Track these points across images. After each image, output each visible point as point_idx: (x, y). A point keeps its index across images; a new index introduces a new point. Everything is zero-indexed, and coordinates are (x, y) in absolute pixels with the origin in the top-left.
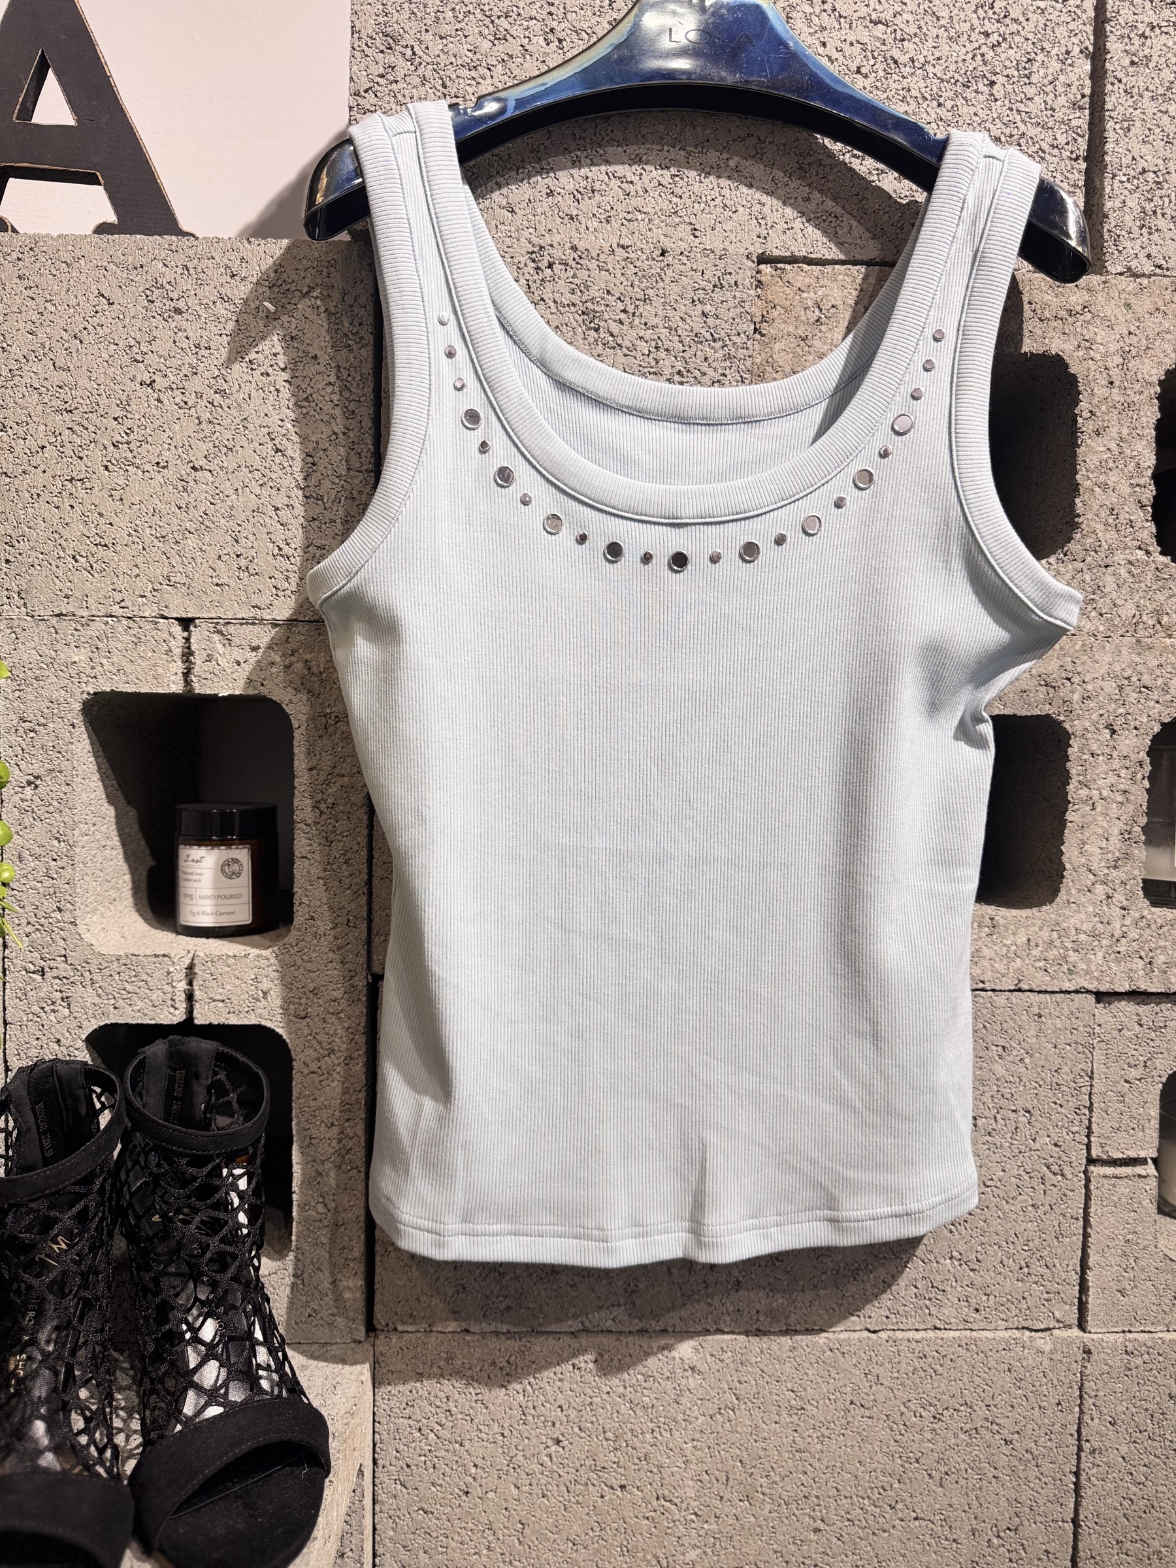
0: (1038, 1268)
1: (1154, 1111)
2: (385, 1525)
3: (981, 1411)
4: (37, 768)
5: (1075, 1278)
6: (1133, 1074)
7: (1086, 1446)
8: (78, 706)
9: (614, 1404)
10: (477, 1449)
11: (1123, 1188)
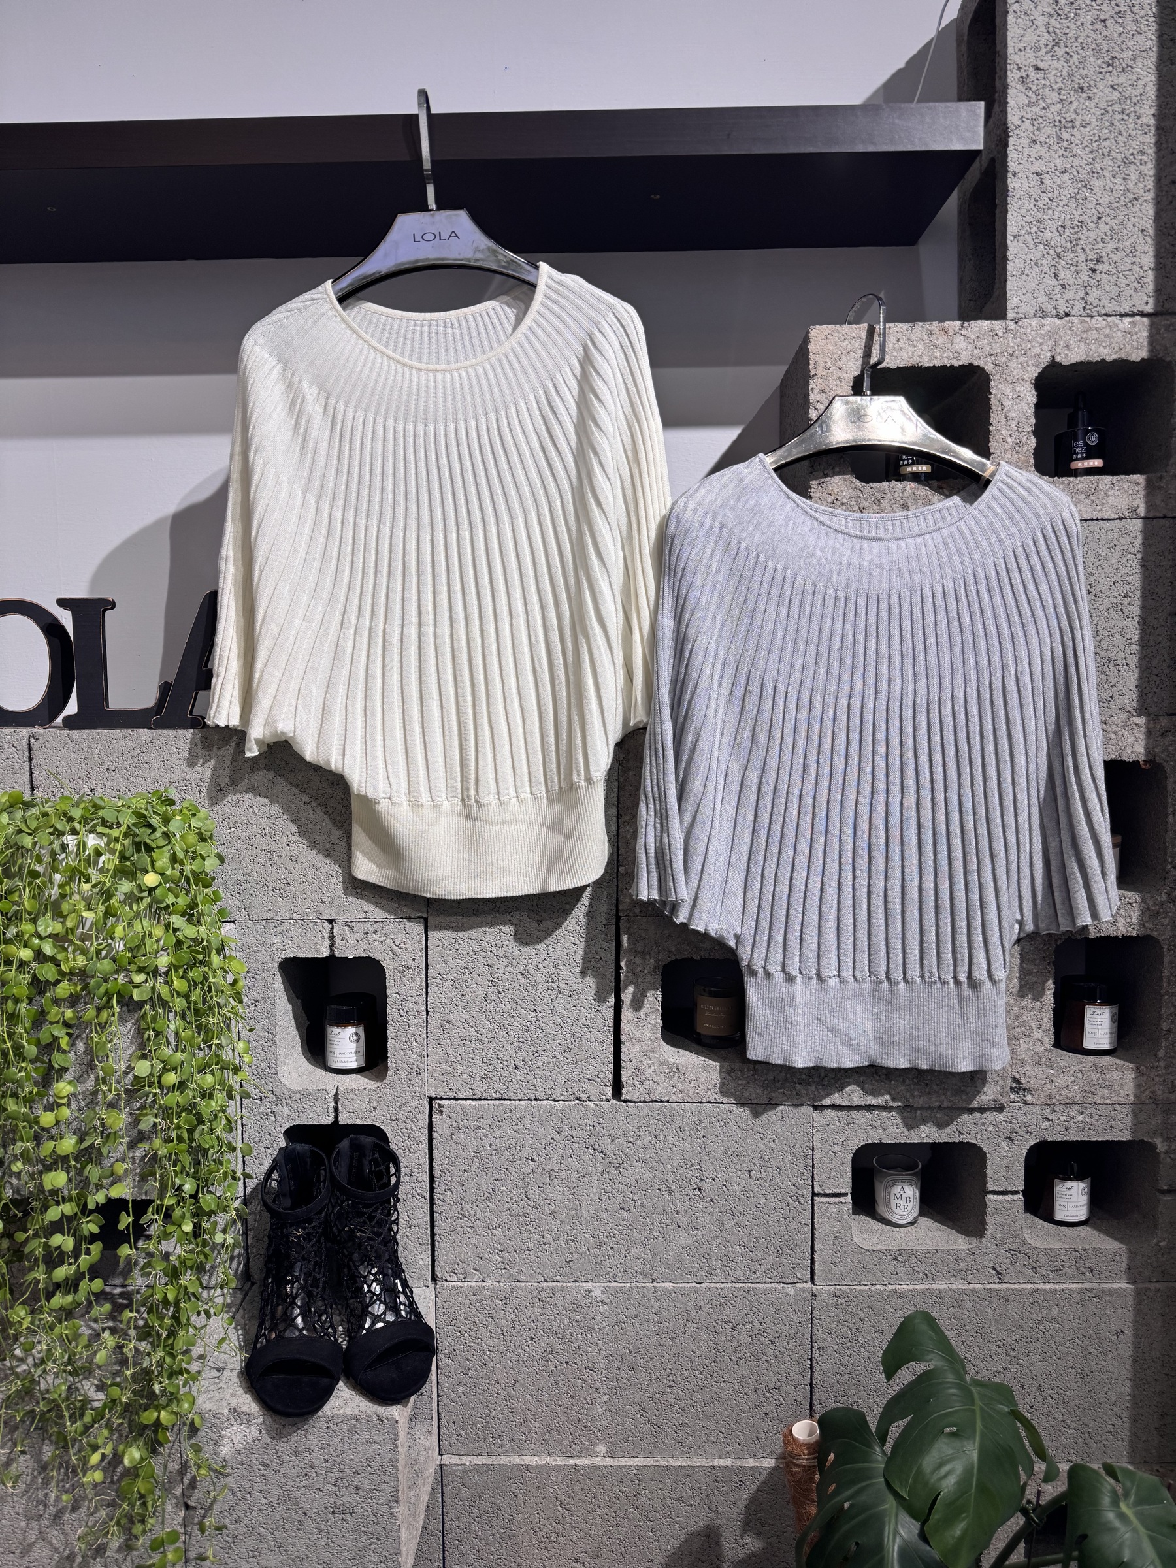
0: (787, 1251)
1: (849, 1169)
2: (443, 1381)
3: (757, 1326)
4: (256, 996)
5: (808, 1256)
6: (836, 1148)
7: (815, 1345)
8: (277, 965)
9: (561, 1320)
10: (491, 1342)
11: (833, 1209)
